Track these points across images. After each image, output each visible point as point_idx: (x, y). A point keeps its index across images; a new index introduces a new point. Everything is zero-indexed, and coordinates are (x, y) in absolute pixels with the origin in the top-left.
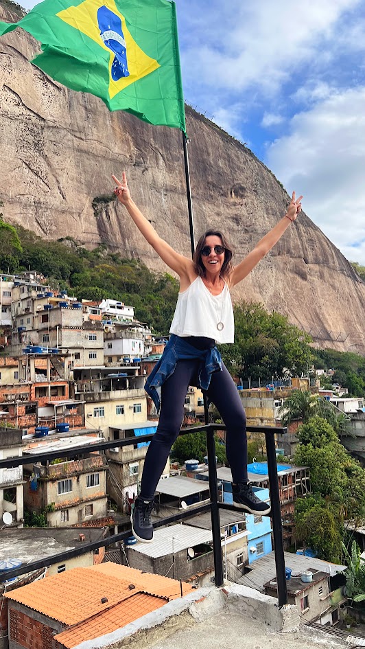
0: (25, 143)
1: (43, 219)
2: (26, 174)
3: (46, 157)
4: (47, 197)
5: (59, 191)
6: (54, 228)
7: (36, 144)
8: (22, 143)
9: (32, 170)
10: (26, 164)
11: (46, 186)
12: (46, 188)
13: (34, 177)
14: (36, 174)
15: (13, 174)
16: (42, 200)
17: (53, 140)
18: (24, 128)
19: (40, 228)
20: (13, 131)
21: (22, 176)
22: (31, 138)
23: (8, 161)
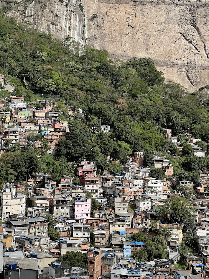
0: (184, 20)
1: (192, 74)
2: (183, 43)
3: (197, 29)
4: (196, 58)
5: (205, 52)
6: (199, 80)
7: (192, 20)
8: (183, 21)
9: (188, 40)
10: (184, 36)
11: (196, 50)
12: (196, 51)
13: (189, 44)
14: (190, 43)
15: (174, 45)
16: (192, 61)
17: (204, 14)
18: (185, 9)
19: (189, 81)
20: (177, 13)
21: (180, 45)
22: (189, 16)
23: (172, 36)
